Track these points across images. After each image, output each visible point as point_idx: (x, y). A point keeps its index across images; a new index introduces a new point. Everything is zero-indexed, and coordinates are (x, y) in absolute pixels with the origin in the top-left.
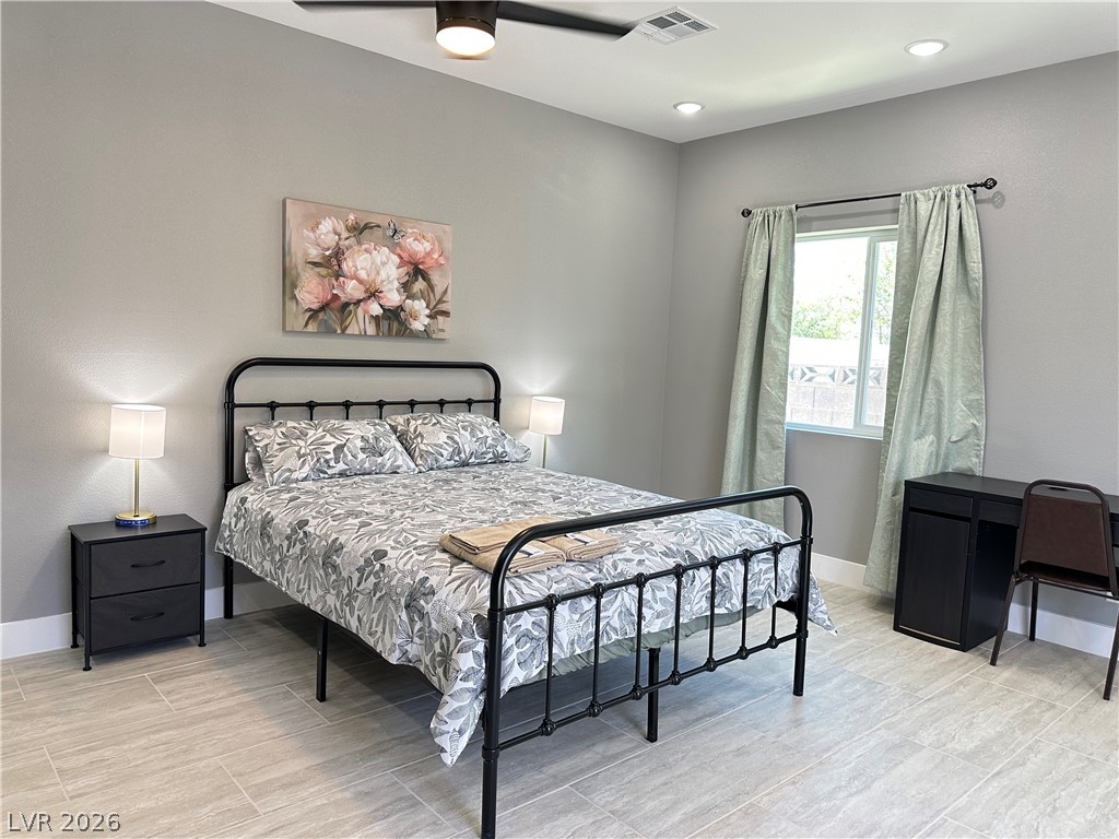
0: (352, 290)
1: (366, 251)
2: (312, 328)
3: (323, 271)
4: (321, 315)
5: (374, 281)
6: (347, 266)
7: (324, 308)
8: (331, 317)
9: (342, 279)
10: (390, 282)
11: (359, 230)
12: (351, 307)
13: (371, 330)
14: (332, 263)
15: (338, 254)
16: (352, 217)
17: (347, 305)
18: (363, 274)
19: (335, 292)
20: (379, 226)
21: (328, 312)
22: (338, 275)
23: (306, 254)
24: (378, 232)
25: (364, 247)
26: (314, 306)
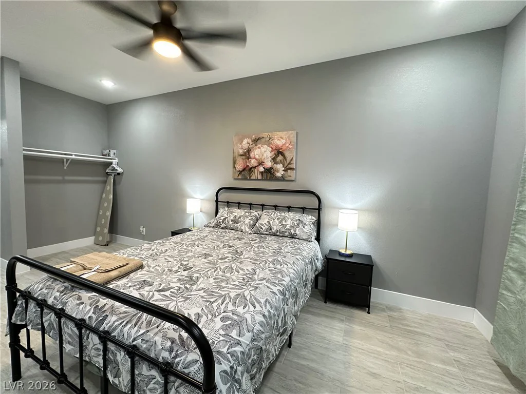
0: (253, 162)
1: (259, 148)
2: (240, 177)
3: (244, 157)
4: (243, 173)
5: (261, 159)
6: (252, 155)
7: (244, 170)
8: (246, 173)
9: (250, 159)
10: (267, 158)
11: (256, 141)
12: (253, 169)
13: (260, 177)
14: (247, 154)
15: (249, 151)
16: (254, 136)
17: (251, 168)
18: (257, 157)
19: (248, 164)
20: (263, 138)
21: (245, 171)
22: (249, 158)
23: (238, 152)
24: (263, 140)
25: (258, 147)
26: (241, 170)
